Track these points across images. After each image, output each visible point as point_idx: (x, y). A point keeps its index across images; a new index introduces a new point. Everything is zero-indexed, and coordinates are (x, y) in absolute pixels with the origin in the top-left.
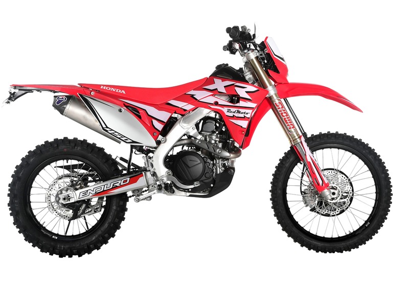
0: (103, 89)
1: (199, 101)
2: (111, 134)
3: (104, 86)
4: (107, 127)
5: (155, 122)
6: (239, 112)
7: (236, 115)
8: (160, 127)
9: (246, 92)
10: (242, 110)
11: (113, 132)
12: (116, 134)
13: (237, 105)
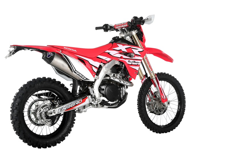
0: (65, 49)
1: (112, 56)
2: (77, 74)
3: (65, 47)
4: (76, 71)
5: (93, 68)
6: (135, 62)
7: (133, 63)
8: (96, 70)
9: (139, 51)
10: (136, 61)
11: (78, 73)
12: (80, 74)
13: (134, 58)
